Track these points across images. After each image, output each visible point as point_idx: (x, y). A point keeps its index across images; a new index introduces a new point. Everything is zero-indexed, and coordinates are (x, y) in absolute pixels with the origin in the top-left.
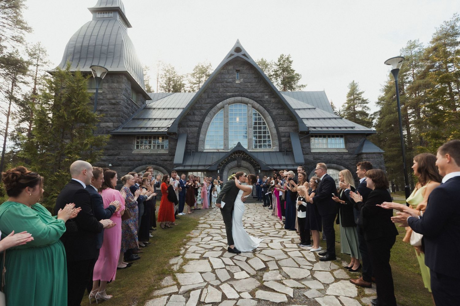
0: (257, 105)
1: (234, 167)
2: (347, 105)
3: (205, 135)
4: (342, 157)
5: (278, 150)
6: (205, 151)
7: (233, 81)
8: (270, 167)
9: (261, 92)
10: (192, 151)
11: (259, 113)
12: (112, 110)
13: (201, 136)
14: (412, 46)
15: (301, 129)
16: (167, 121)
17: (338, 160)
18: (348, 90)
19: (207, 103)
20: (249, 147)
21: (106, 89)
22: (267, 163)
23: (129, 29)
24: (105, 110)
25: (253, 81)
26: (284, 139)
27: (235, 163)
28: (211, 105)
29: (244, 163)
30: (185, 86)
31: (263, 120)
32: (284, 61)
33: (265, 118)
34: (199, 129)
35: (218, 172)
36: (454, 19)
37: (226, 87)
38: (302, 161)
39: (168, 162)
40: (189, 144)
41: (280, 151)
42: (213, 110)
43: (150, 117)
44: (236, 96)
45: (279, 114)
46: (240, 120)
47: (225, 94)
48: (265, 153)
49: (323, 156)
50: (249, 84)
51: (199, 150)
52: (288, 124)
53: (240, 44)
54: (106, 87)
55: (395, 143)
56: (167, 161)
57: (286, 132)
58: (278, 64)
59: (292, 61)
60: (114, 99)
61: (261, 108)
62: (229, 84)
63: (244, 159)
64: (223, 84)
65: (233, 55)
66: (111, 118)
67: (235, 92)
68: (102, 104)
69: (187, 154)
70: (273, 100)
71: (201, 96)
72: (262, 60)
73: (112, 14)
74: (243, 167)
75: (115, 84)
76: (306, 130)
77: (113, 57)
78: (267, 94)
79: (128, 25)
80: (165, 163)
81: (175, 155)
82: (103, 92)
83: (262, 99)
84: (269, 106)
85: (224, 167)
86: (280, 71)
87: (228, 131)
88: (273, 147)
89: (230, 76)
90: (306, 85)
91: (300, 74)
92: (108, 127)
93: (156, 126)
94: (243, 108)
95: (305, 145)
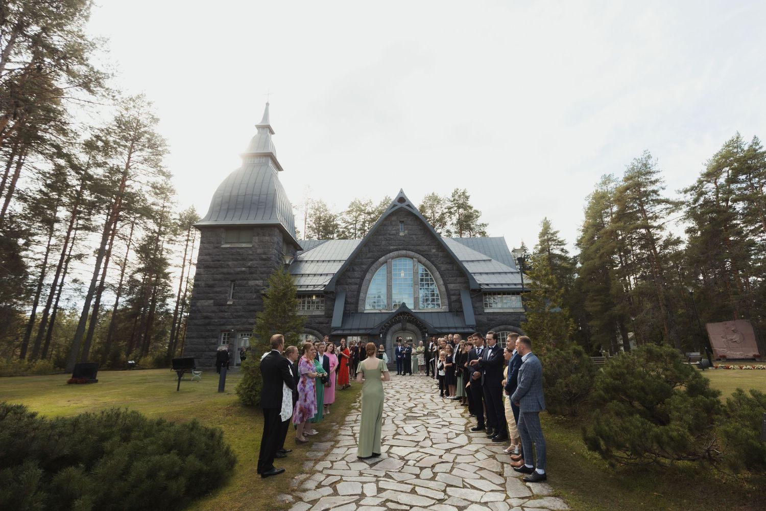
0: (423, 259)
1: (399, 331)
2: (540, 247)
3: (366, 293)
4: (520, 317)
5: (448, 311)
6: (365, 312)
7: (397, 233)
8: (437, 330)
9: (427, 245)
10: (352, 312)
11: (426, 269)
12: (263, 266)
13: (361, 294)
14: (607, 180)
15: (472, 287)
16: (323, 277)
17: (514, 320)
18: (540, 229)
19: (368, 258)
20: (415, 307)
21: (256, 243)
22: (435, 325)
23: (280, 172)
24: (255, 266)
25: (419, 233)
26: (454, 298)
27: (399, 325)
28: (372, 260)
29: (410, 326)
30: (339, 226)
31: (430, 276)
32: (459, 196)
33: (432, 274)
34: (359, 286)
35: (381, 336)
36: (646, 156)
37: (389, 240)
38: (473, 322)
39: (324, 325)
40: (348, 304)
41: (450, 311)
42: (375, 265)
43: (303, 272)
44: (400, 250)
45: (448, 270)
46: (405, 276)
47: (388, 248)
48: (433, 314)
49: (498, 317)
50: (414, 236)
51: (359, 311)
52: (458, 281)
53: (404, 194)
54: (257, 241)
55: (598, 296)
56: (322, 323)
57: (455, 290)
58: (452, 199)
59: (469, 196)
60: (265, 254)
61: (428, 263)
62: (392, 237)
63: (409, 321)
64: (385, 236)
65: (396, 205)
66: (261, 275)
67: (399, 245)
68: (252, 260)
69: (346, 315)
70: (441, 254)
71: (361, 250)
72: (433, 194)
73: (264, 159)
74: (408, 330)
75: (266, 238)
76: (477, 287)
77: (265, 207)
78: (434, 247)
79: (279, 168)
80: (321, 326)
81: (332, 317)
82: (253, 246)
83: (429, 253)
84: (437, 261)
85: (388, 330)
86: (456, 208)
87: (391, 288)
88: (442, 306)
89: (393, 227)
90: (488, 224)
91: (479, 211)
92: (258, 286)
93: (310, 284)
94: (408, 263)
95: (478, 304)
